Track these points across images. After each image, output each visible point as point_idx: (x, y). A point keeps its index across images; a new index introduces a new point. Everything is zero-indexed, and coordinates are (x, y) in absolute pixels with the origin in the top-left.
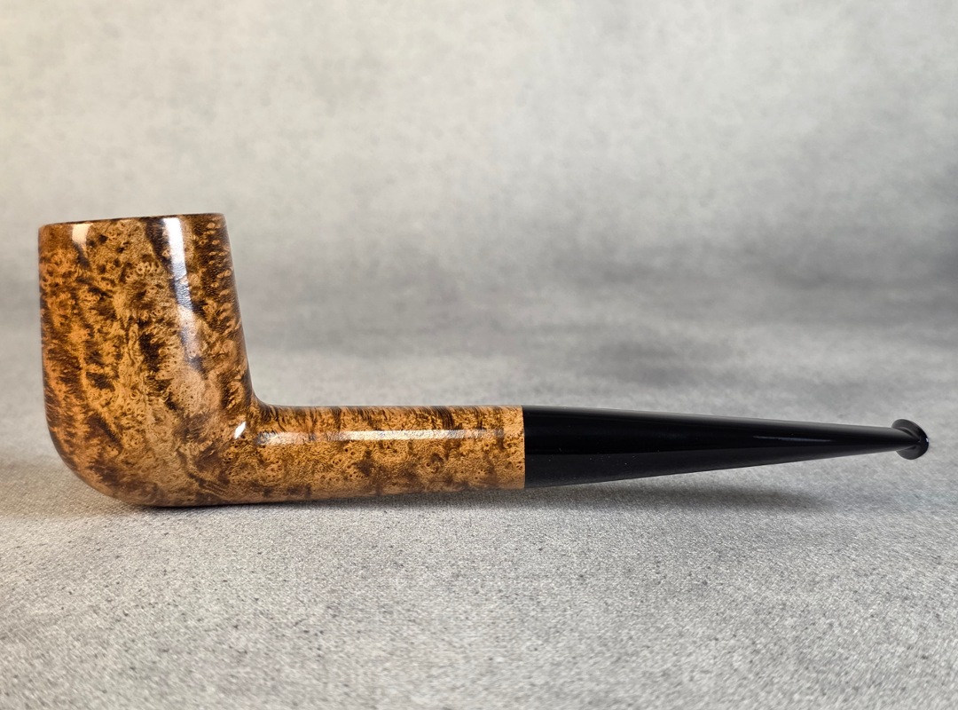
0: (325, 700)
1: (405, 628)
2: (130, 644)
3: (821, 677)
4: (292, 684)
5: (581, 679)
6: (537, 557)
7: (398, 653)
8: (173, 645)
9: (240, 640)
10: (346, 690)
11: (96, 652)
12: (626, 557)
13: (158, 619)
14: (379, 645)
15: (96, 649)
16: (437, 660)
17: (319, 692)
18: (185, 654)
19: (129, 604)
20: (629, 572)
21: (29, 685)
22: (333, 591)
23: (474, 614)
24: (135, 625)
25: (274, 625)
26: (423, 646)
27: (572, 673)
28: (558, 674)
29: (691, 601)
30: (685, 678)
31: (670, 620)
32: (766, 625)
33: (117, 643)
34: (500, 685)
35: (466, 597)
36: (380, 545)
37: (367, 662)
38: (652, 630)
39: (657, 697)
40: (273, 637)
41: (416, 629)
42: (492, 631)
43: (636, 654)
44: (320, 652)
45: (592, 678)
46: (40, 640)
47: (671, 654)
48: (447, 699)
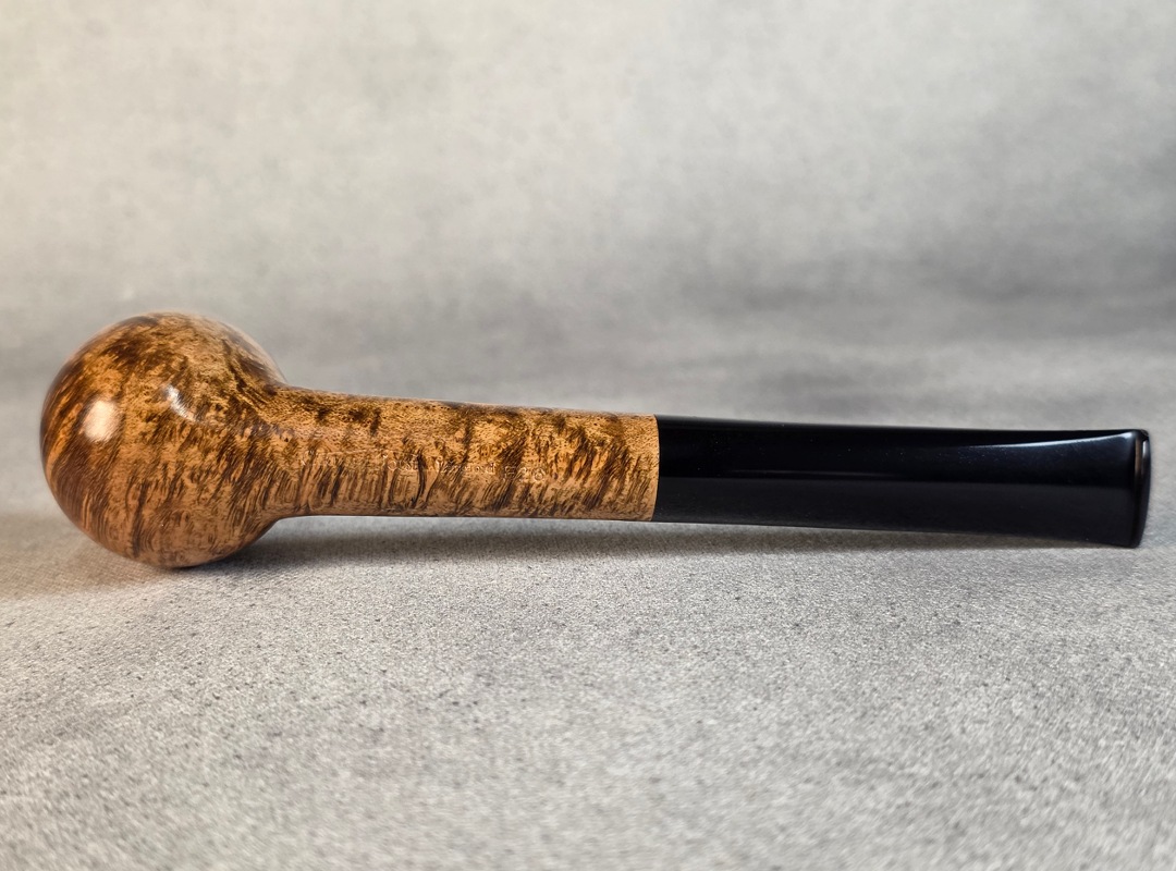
0: (495, 777)
1: (582, 693)
2: (228, 730)
3: (1129, 719)
4: (450, 762)
5: (822, 739)
6: (735, 607)
7: (579, 720)
8: (286, 728)
9: (373, 717)
10: (521, 765)
11: (186, 741)
12: (850, 601)
13: (260, 701)
14: (552, 713)
15: (185, 738)
16: (631, 727)
17: (485, 769)
18: (302, 737)
19: (219, 685)
20: (857, 617)
21: (105, 784)
22: (481, 657)
23: (667, 673)
24: (231, 708)
25: (413, 699)
26: (609, 713)
27: (808, 732)
28: (791, 734)
29: (943, 644)
30: (955, 730)
31: (921, 666)
32: (1046, 664)
33: (212, 730)
34: (718, 750)
35: (653, 656)
36: (531, 604)
37: (541, 733)
38: (900, 679)
39: (924, 753)
40: (414, 711)
41: (595, 693)
42: (694, 692)
43: (885, 706)
44: (479, 725)
45: (834, 737)
46: (110, 733)
47: (931, 705)
48: (653, 768)
